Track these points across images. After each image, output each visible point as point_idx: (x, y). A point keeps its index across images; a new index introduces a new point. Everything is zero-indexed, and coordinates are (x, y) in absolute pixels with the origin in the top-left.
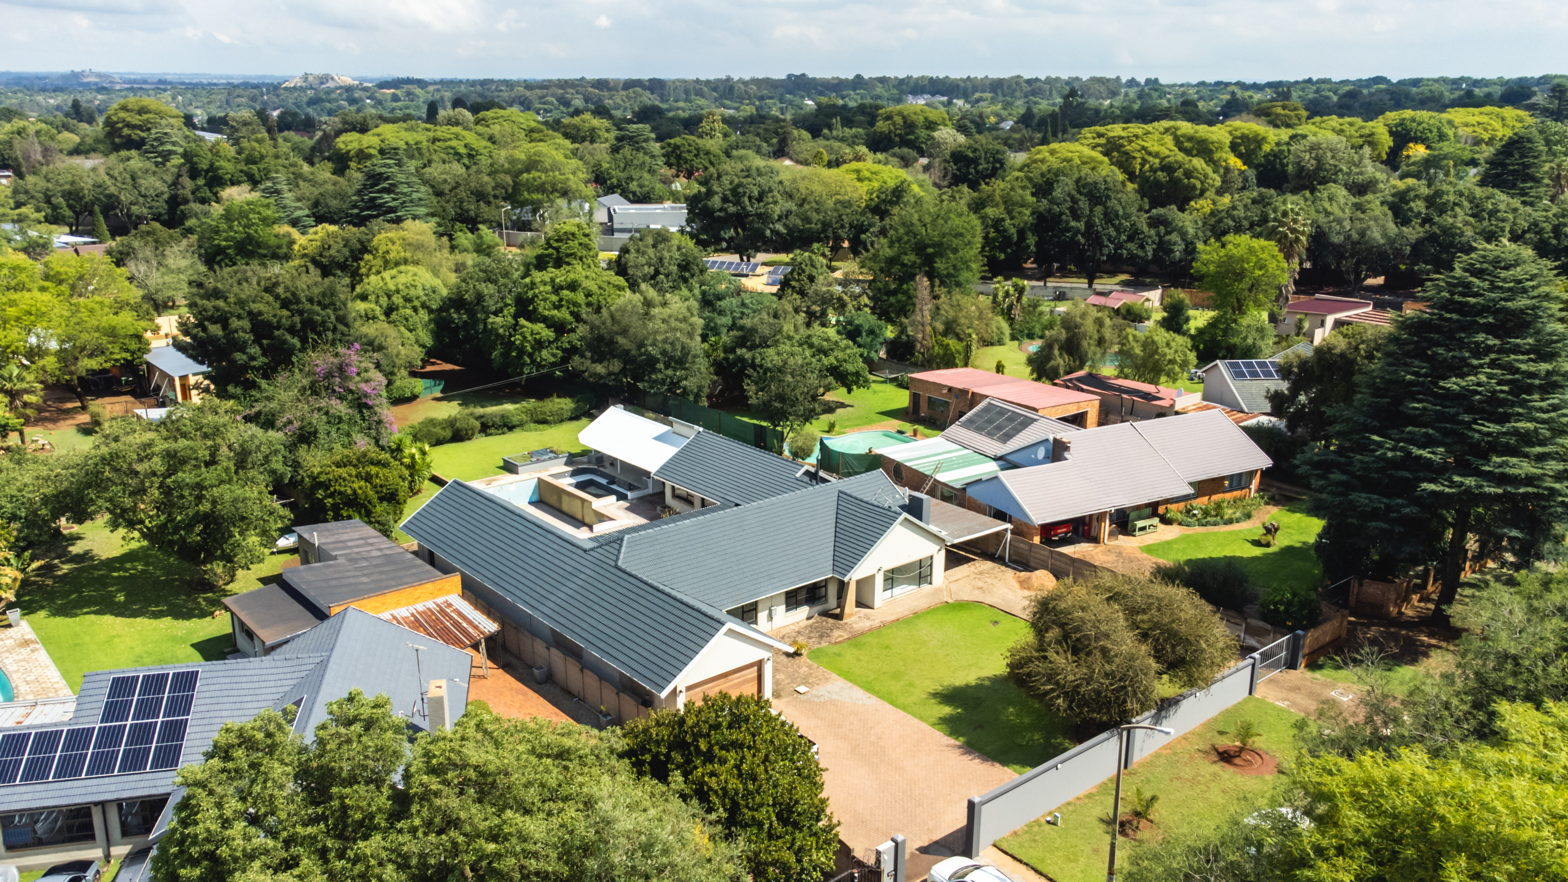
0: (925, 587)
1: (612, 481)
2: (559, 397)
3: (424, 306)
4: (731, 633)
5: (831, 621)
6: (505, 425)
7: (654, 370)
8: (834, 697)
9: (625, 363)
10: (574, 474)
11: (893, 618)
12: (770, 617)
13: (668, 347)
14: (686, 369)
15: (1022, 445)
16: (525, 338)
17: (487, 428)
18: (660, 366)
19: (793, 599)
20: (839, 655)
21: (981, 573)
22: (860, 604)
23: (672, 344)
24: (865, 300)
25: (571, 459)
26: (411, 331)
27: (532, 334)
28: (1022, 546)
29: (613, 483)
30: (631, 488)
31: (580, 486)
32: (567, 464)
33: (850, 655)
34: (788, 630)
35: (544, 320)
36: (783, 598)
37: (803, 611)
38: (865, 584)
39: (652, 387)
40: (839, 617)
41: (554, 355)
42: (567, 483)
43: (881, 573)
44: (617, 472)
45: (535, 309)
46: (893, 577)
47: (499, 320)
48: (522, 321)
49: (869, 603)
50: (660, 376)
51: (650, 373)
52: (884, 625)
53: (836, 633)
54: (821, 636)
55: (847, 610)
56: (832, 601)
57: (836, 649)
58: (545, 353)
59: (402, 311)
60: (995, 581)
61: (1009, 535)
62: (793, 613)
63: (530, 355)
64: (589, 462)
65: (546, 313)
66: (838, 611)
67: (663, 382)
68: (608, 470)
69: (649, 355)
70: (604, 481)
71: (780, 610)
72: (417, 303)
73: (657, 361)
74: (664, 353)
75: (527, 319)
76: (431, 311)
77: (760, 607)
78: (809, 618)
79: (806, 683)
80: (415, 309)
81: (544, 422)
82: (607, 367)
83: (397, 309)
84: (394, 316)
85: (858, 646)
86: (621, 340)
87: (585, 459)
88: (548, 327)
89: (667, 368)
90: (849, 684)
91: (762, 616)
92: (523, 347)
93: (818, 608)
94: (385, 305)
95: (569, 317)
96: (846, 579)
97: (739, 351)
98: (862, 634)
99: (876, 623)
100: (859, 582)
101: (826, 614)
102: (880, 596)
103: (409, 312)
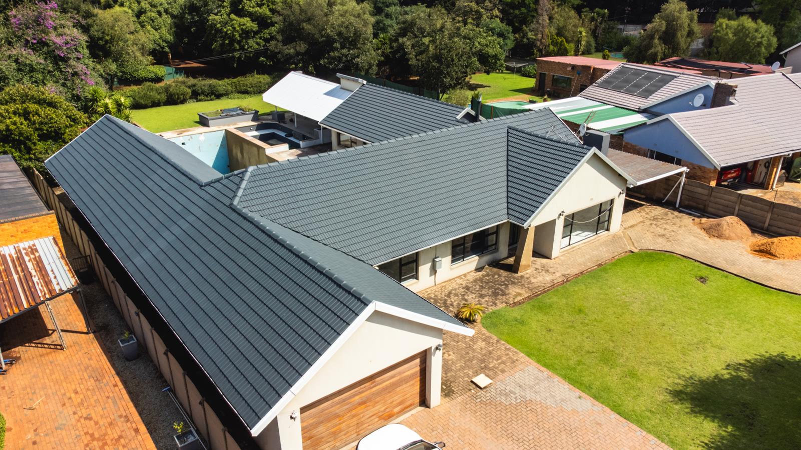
0: (603, 234)
1: (290, 133)
2: (258, 73)
3: (166, 11)
4: (378, 317)
5: (504, 273)
6: (212, 93)
7: (333, 49)
8: (529, 395)
9: (310, 44)
10: (258, 128)
11: (575, 271)
12: (434, 270)
13: (343, 29)
14: (359, 48)
15: (669, 97)
16: (234, 28)
17: (196, 95)
18: (338, 45)
19: (459, 250)
20: (522, 323)
21: (655, 219)
22: (536, 254)
23: (347, 27)
24: (496, 12)
25: (256, 116)
26: (156, 30)
27: (240, 25)
28: (700, 190)
29: (291, 135)
30: (304, 138)
31: (262, 138)
32: (253, 120)
33: (536, 322)
34: (454, 285)
35: (251, 15)
36: (449, 249)
37: (473, 261)
38: (546, 230)
39: (330, 63)
40: (513, 268)
41: (258, 44)
42: (250, 136)
43: (562, 218)
44: (294, 127)
45: (243, 7)
46: (573, 223)
47: (217, 18)
48: (233, 16)
49: (546, 253)
50: (337, 54)
51: (328, 52)
52: (567, 280)
53: (513, 290)
54: (495, 294)
55: (523, 262)
56: (503, 250)
57: (516, 313)
58: (251, 42)
59: (149, 14)
60: (675, 228)
61: (683, 179)
62: (460, 264)
63: (239, 42)
64: (273, 119)
65: (251, 10)
66: (511, 260)
67: (339, 59)
68: (288, 126)
69: (328, 36)
70: (283, 134)
71: (445, 262)
72: (160, 8)
73: (335, 41)
74: (340, 34)
75: (236, 15)
76: (173, 16)
77: (422, 259)
78: (478, 269)
79: (484, 369)
80: (160, 14)
81: (246, 92)
82: (295, 48)
83: (145, 12)
84: (143, 18)
85: (543, 308)
86: (306, 26)
87: (270, 117)
88: (253, 21)
89: (343, 47)
90: (547, 372)
91: (424, 269)
92: (234, 36)
93: (487, 258)
94: (136, 9)
95: (268, 13)
96: (525, 226)
97: (401, 40)
98: (545, 291)
99: (558, 277)
100: (537, 228)
101: (496, 264)
102: (559, 243)
103: (154, 15)
